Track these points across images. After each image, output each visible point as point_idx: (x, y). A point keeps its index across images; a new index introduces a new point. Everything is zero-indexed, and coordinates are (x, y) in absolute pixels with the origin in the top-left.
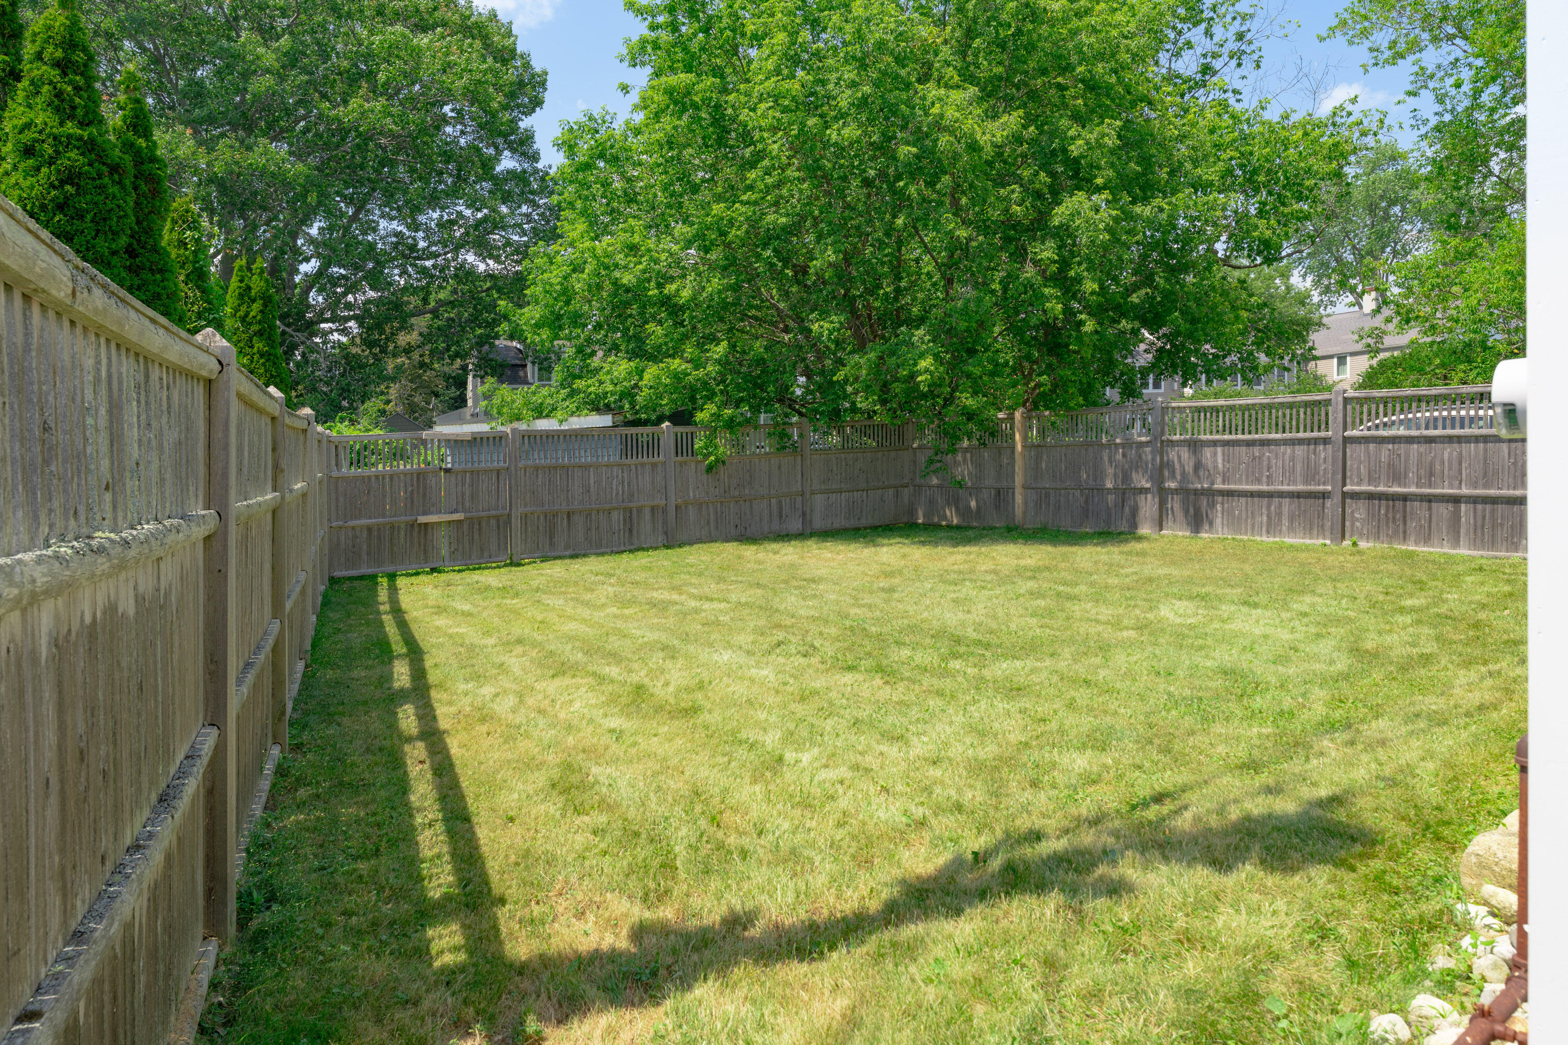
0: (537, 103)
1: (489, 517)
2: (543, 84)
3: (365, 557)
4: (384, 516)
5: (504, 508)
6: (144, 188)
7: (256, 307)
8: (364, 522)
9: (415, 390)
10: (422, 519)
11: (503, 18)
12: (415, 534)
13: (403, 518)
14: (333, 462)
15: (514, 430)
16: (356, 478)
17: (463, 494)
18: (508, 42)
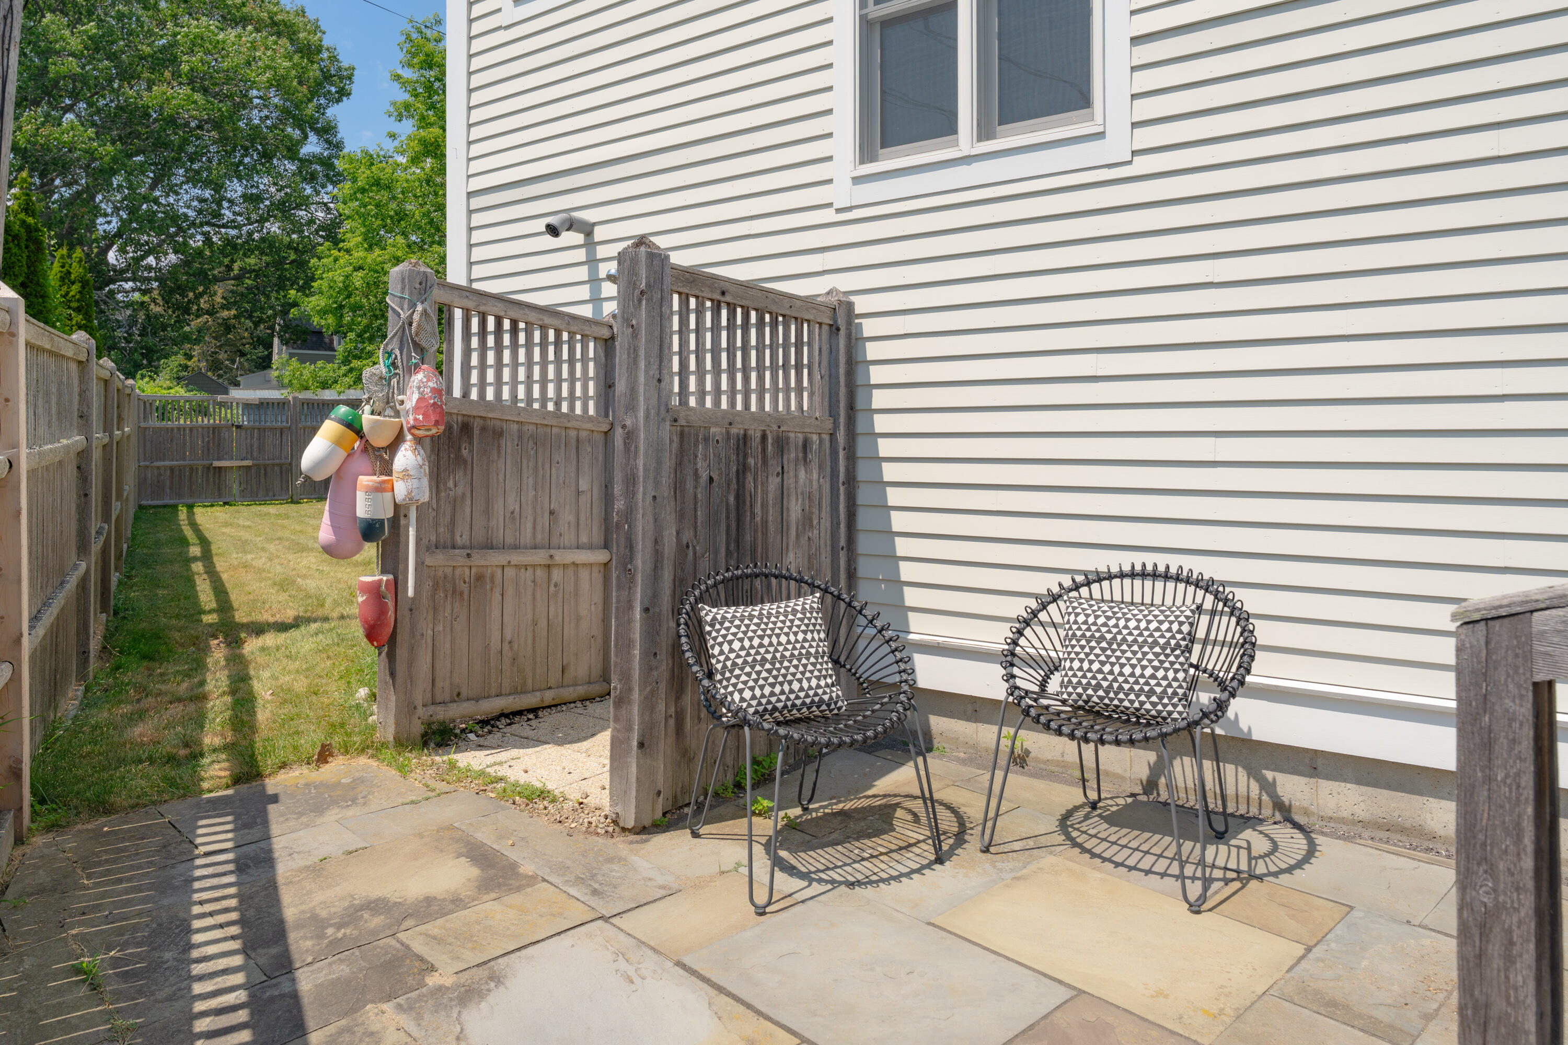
0: (343, 93)
1: (273, 465)
2: (350, 78)
3: (168, 491)
4: (184, 459)
5: (286, 458)
6: (32, 247)
7: (75, 288)
8: (167, 463)
9: (220, 347)
10: (217, 464)
11: (311, 15)
12: (211, 475)
13: (200, 462)
14: (142, 416)
15: (295, 398)
16: (160, 429)
17: (252, 446)
18: (314, 39)
